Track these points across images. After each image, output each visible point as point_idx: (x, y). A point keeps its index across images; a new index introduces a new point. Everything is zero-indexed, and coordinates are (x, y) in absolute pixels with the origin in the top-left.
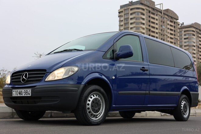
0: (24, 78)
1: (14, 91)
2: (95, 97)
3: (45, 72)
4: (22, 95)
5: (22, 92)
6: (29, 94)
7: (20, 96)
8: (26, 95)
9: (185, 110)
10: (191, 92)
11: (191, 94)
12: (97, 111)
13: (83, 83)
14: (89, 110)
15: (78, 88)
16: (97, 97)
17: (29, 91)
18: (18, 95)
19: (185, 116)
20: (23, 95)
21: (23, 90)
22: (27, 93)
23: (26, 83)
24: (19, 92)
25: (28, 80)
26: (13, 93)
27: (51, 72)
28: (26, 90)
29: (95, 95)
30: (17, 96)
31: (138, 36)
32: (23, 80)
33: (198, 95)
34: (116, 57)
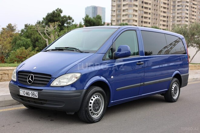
0: (30, 80)
1: (21, 91)
2: (97, 97)
3: (50, 77)
4: (29, 96)
5: (29, 93)
6: (36, 96)
7: (27, 96)
8: (33, 97)
9: (176, 92)
10: (181, 75)
11: (182, 77)
12: (98, 110)
13: (85, 88)
14: (91, 111)
15: (81, 92)
16: (99, 98)
17: (36, 93)
18: (26, 95)
19: (175, 98)
20: (31, 96)
21: (30, 92)
22: (34, 95)
23: (33, 85)
24: (26, 92)
25: (34, 82)
26: (20, 92)
27: (56, 78)
28: (33, 92)
29: (97, 96)
30: (24, 95)
31: (135, 30)
32: (30, 81)
33: (188, 76)
34: (114, 57)
